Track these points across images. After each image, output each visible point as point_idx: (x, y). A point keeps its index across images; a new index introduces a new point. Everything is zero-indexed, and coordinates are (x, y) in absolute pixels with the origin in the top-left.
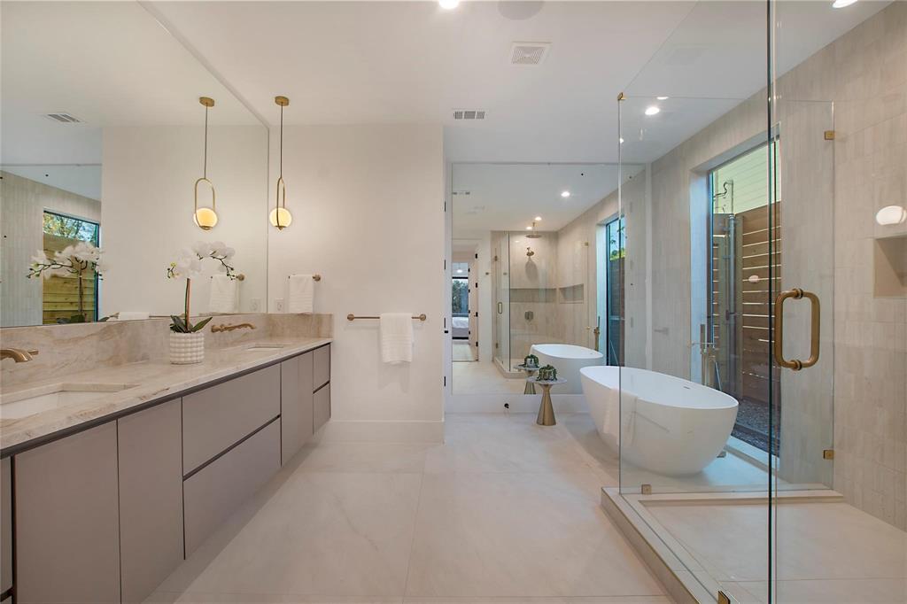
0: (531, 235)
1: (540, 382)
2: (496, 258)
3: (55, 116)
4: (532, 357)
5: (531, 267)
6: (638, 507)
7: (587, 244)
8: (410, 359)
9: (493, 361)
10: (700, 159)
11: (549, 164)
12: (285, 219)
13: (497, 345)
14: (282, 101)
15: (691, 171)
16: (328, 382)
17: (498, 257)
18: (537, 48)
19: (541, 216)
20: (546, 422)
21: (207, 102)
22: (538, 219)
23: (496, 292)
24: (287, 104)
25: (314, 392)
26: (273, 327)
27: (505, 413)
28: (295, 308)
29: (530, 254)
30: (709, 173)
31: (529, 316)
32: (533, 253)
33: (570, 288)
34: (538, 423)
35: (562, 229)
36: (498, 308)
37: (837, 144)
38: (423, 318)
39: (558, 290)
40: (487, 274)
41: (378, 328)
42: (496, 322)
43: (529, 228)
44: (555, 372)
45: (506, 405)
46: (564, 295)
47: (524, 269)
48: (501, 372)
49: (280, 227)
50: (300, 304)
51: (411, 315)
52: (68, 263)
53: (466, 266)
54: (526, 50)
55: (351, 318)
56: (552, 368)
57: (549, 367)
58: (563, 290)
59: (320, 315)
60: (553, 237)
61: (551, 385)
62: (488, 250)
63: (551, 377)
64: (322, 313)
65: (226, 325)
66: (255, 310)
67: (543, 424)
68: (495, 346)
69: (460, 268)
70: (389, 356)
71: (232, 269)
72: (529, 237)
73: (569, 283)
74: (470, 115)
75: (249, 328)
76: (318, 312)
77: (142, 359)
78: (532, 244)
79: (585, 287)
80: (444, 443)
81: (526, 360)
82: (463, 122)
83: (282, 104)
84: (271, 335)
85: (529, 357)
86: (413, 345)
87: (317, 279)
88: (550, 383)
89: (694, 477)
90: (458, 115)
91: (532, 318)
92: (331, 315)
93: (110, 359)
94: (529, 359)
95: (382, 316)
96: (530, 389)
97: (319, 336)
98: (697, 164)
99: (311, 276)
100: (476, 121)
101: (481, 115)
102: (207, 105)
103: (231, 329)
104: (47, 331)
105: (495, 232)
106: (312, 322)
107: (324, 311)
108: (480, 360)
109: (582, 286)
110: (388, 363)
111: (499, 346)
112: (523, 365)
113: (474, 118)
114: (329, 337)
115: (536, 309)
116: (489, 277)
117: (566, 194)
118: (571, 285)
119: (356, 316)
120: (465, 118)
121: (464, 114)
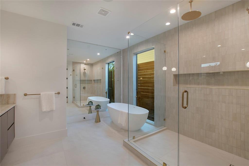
0: (85, 64)
1: (96, 110)
4: (91, 102)
5: (85, 73)
6: (134, 143)
7: (103, 68)
8: (54, 109)
9: (73, 102)
10: (135, 51)
15: (133, 53)
16: (14, 123)
17: (75, 70)
18: (107, 12)
19: (89, 59)
25: (8, 130)
27: (84, 121)
29: (85, 70)
30: (137, 54)
31: (84, 88)
32: (85, 69)
34: (95, 122)
35: (94, 63)
36: (75, 86)
37: (166, 53)
38: (59, 93)
40: (71, 75)
41: (40, 98)
42: (74, 90)
43: (85, 62)
44: (100, 107)
45: (84, 118)
46: (94, 82)
47: (83, 74)
48: (77, 106)
51: (54, 93)
54: (103, 11)
55: (25, 95)
56: (99, 105)
58: (94, 80)
59: (8, 94)
60: (91, 65)
62: (71, 67)
67: (97, 122)
70: (45, 108)
72: (85, 65)
74: (78, 25)
78: (85, 67)
80: (67, 136)
81: (89, 103)
82: (75, 27)
85: (90, 102)
87: (7, 79)
88: (99, 110)
89: (139, 130)
90: (74, 24)
91: (85, 89)
92: (15, 95)
95: (41, 93)
96: (90, 112)
98: (135, 52)
99: (4, 77)
100: (79, 28)
101: (82, 26)
105: (73, 62)
106: (4, 97)
107: (11, 92)
108: (68, 102)
109: (101, 80)
110: (45, 112)
111: (75, 97)
112: (88, 104)
113: (79, 26)
114: (14, 103)
115: (86, 86)
116: (71, 76)
117: (99, 54)
118: (97, 79)
119: (28, 94)
120: (76, 26)
121: (76, 24)
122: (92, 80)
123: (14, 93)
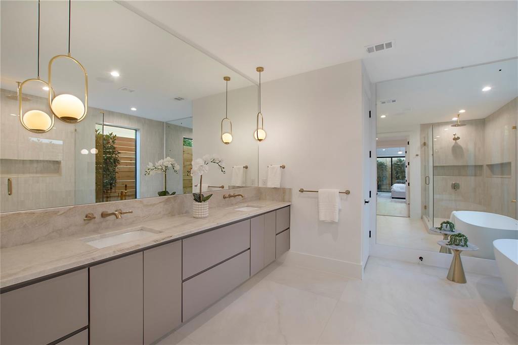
0: (455, 125)
1: (450, 247)
2: (425, 144)
3: (176, 99)
4: (450, 222)
5: (457, 150)
7: (515, 128)
8: (337, 220)
9: (422, 218)
11: (462, 68)
12: (262, 134)
13: (425, 206)
14: (260, 69)
16: (289, 228)
17: (428, 143)
19: (464, 109)
20: (456, 279)
21: (227, 79)
22: (462, 111)
23: (425, 168)
24: (263, 70)
26: (260, 194)
27: (419, 264)
28: (270, 185)
29: (456, 139)
31: (455, 186)
32: (458, 138)
33: (497, 165)
34: (448, 278)
35: (488, 118)
36: (426, 180)
38: (348, 193)
39: (485, 167)
40: (417, 155)
41: (317, 198)
42: (425, 190)
43: (455, 119)
44: (466, 240)
45: (421, 258)
46: (492, 171)
48: (426, 228)
49: (260, 140)
50: (274, 182)
51: (338, 191)
52: (160, 167)
53: (404, 149)
55: (302, 191)
56: (464, 236)
57: (460, 235)
58: (491, 167)
59: (284, 188)
61: (462, 251)
62: (418, 138)
63: (462, 243)
64: (286, 187)
65: (232, 194)
66: (253, 184)
67: (453, 281)
68: (424, 208)
69: (400, 151)
70: (324, 216)
71: (224, 168)
72: (455, 126)
73: (496, 160)
74: (380, 47)
75: (241, 197)
76: (283, 187)
77: (185, 213)
78: (458, 131)
79: (513, 165)
80: (361, 279)
81: (441, 224)
82: (376, 54)
83: (260, 71)
84: (260, 199)
85: (444, 223)
86: (340, 210)
87: (283, 167)
88: (459, 248)
90: (370, 50)
91: (458, 189)
92: (290, 189)
93: (169, 213)
94: (444, 225)
95: (320, 190)
97: (283, 200)
99: (280, 166)
100: (385, 51)
101: (389, 45)
102: (227, 80)
103: (235, 196)
104: (141, 201)
106: (281, 192)
107: (287, 186)
108: (411, 216)
109: (509, 164)
110: (323, 221)
111: (427, 207)
112: (439, 228)
113: (383, 49)
114: (290, 202)
115: (463, 181)
116: (419, 157)
117: (487, 89)
118: (500, 162)
119: (305, 190)
120: (376, 50)
121: (385, 45)
122: (481, 166)
123: (289, 187)
